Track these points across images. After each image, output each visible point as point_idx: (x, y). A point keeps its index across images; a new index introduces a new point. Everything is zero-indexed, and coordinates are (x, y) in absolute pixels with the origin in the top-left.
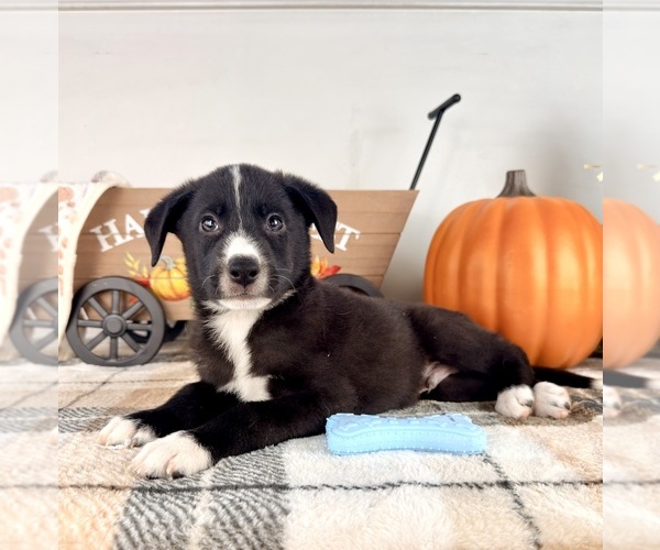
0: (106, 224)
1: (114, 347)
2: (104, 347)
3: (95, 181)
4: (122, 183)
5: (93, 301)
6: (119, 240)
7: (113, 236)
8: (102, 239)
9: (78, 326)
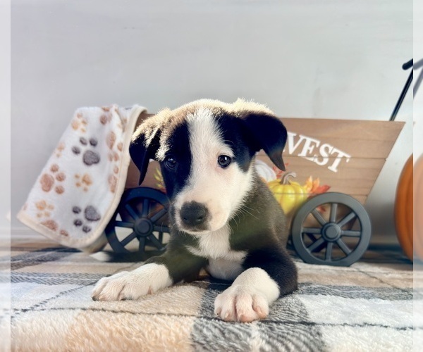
1: (143, 244)
2: (134, 244)
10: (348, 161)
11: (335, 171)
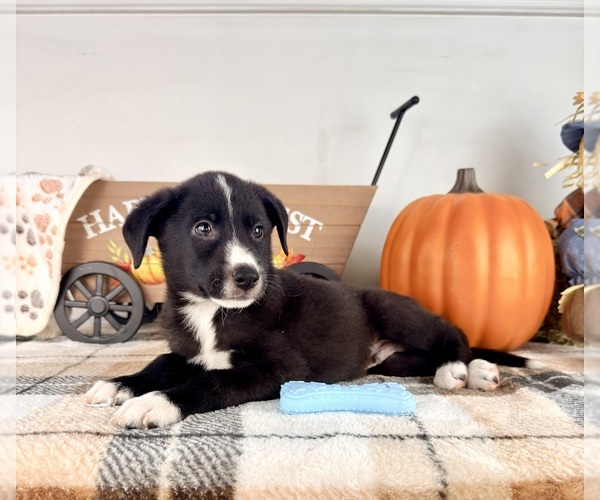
0: (91, 214)
1: (98, 326)
2: (88, 326)
3: (82, 175)
4: (107, 177)
5: (78, 284)
6: (103, 229)
7: (97, 225)
8: (87, 227)
9: (65, 306)
10: (321, 228)
11: (309, 239)
